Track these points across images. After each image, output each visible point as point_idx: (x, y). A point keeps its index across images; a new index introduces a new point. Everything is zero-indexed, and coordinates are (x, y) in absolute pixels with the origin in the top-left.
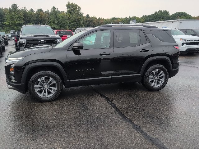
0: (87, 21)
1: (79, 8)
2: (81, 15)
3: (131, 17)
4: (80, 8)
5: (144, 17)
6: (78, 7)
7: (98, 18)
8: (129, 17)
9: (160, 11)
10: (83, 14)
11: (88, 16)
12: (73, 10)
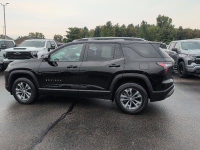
0: (178, 34)
2: (171, 27)
4: (171, 20)
10: (174, 26)
11: (181, 28)
12: (164, 23)
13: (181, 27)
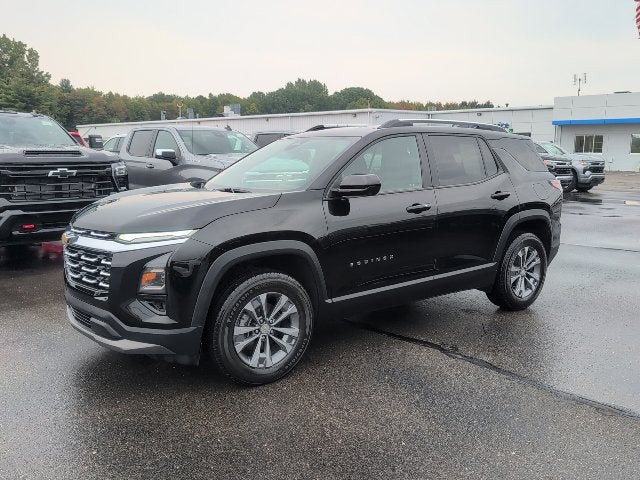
0: (62, 102)
1: (34, 56)
2: (42, 80)
3: (216, 94)
4: (36, 55)
5: (257, 96)
6: (27, 53)
7: (106, 92)
8: (210, 95)
9: (301, 83)
10: (49, 77)
11: (66, 86)
12: (11, 63)
13: (68, 82)
